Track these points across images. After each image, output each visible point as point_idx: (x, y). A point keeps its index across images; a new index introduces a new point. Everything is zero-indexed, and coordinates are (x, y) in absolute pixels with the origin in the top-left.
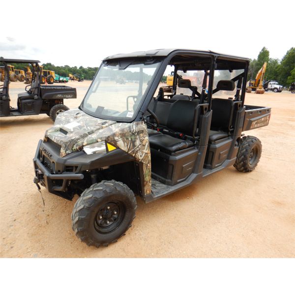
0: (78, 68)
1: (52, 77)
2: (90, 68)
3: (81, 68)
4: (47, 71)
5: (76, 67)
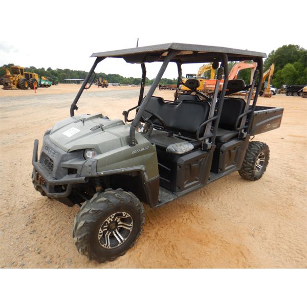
0: (46, 70)
1: (35, 80)
2: (60, 70)
3: (49, 69)
4: (30, 73)
5: (43, 68)
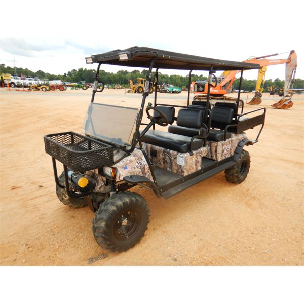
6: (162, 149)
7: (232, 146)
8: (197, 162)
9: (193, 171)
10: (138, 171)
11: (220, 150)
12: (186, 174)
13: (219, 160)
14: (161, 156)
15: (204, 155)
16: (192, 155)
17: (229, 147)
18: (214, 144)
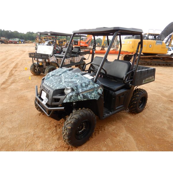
6: (59, 58)
7: (79, 59)
8: (69, 62)
9: (68, 64)
10: (54, 61)
11: (75, 60)
12: (66, 64)
13: (76, 62)
14: (59, 60)
15: (70, 60)
16: (67, 59)
17: (78, 59)
18: (74, 58)
